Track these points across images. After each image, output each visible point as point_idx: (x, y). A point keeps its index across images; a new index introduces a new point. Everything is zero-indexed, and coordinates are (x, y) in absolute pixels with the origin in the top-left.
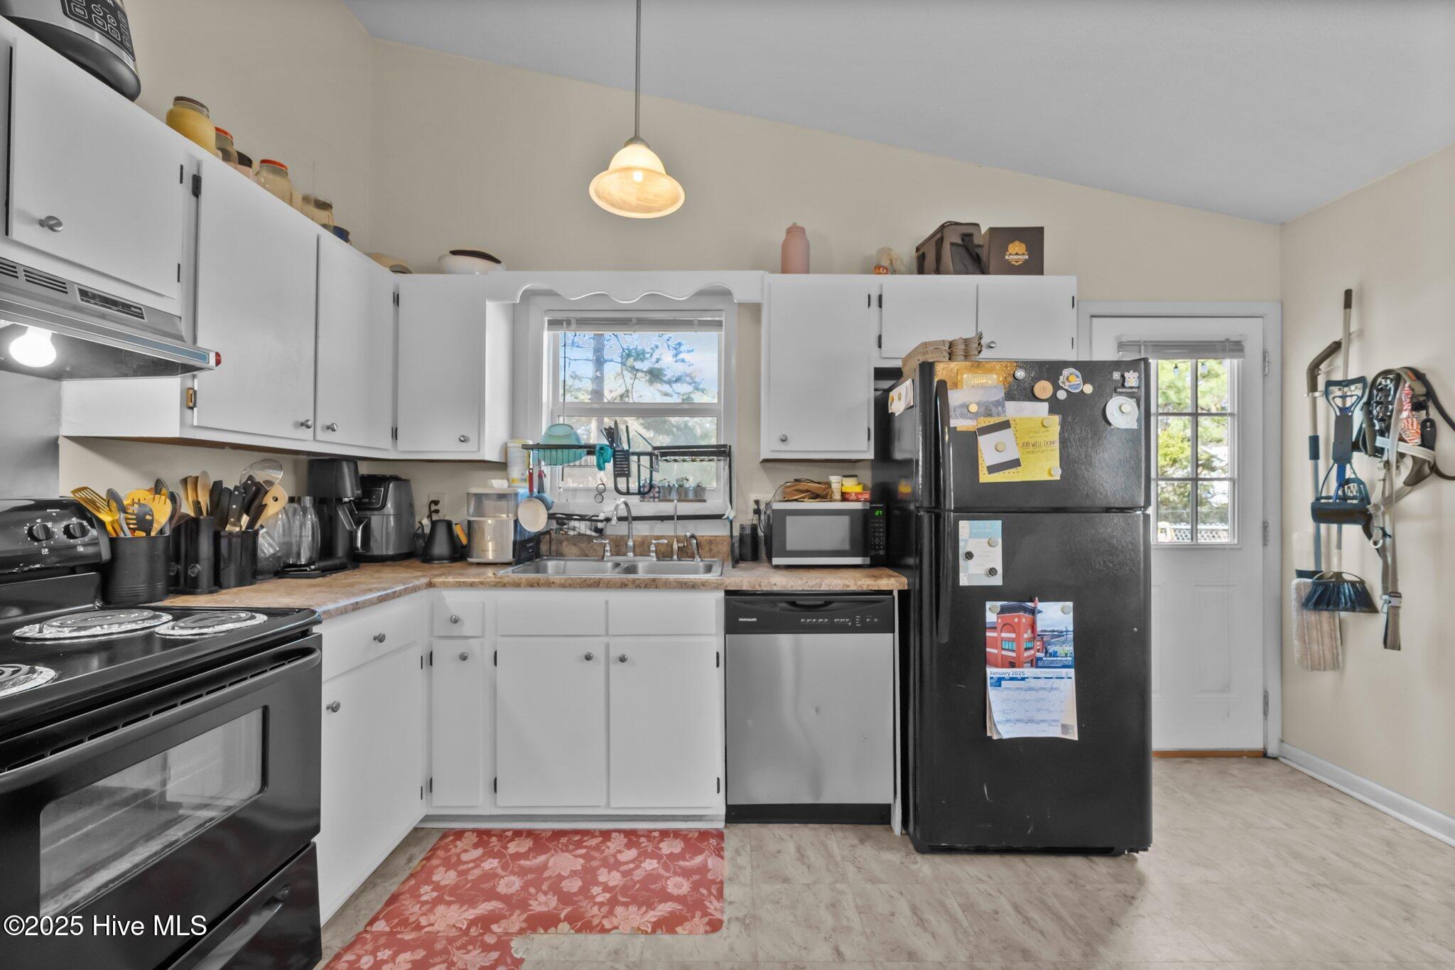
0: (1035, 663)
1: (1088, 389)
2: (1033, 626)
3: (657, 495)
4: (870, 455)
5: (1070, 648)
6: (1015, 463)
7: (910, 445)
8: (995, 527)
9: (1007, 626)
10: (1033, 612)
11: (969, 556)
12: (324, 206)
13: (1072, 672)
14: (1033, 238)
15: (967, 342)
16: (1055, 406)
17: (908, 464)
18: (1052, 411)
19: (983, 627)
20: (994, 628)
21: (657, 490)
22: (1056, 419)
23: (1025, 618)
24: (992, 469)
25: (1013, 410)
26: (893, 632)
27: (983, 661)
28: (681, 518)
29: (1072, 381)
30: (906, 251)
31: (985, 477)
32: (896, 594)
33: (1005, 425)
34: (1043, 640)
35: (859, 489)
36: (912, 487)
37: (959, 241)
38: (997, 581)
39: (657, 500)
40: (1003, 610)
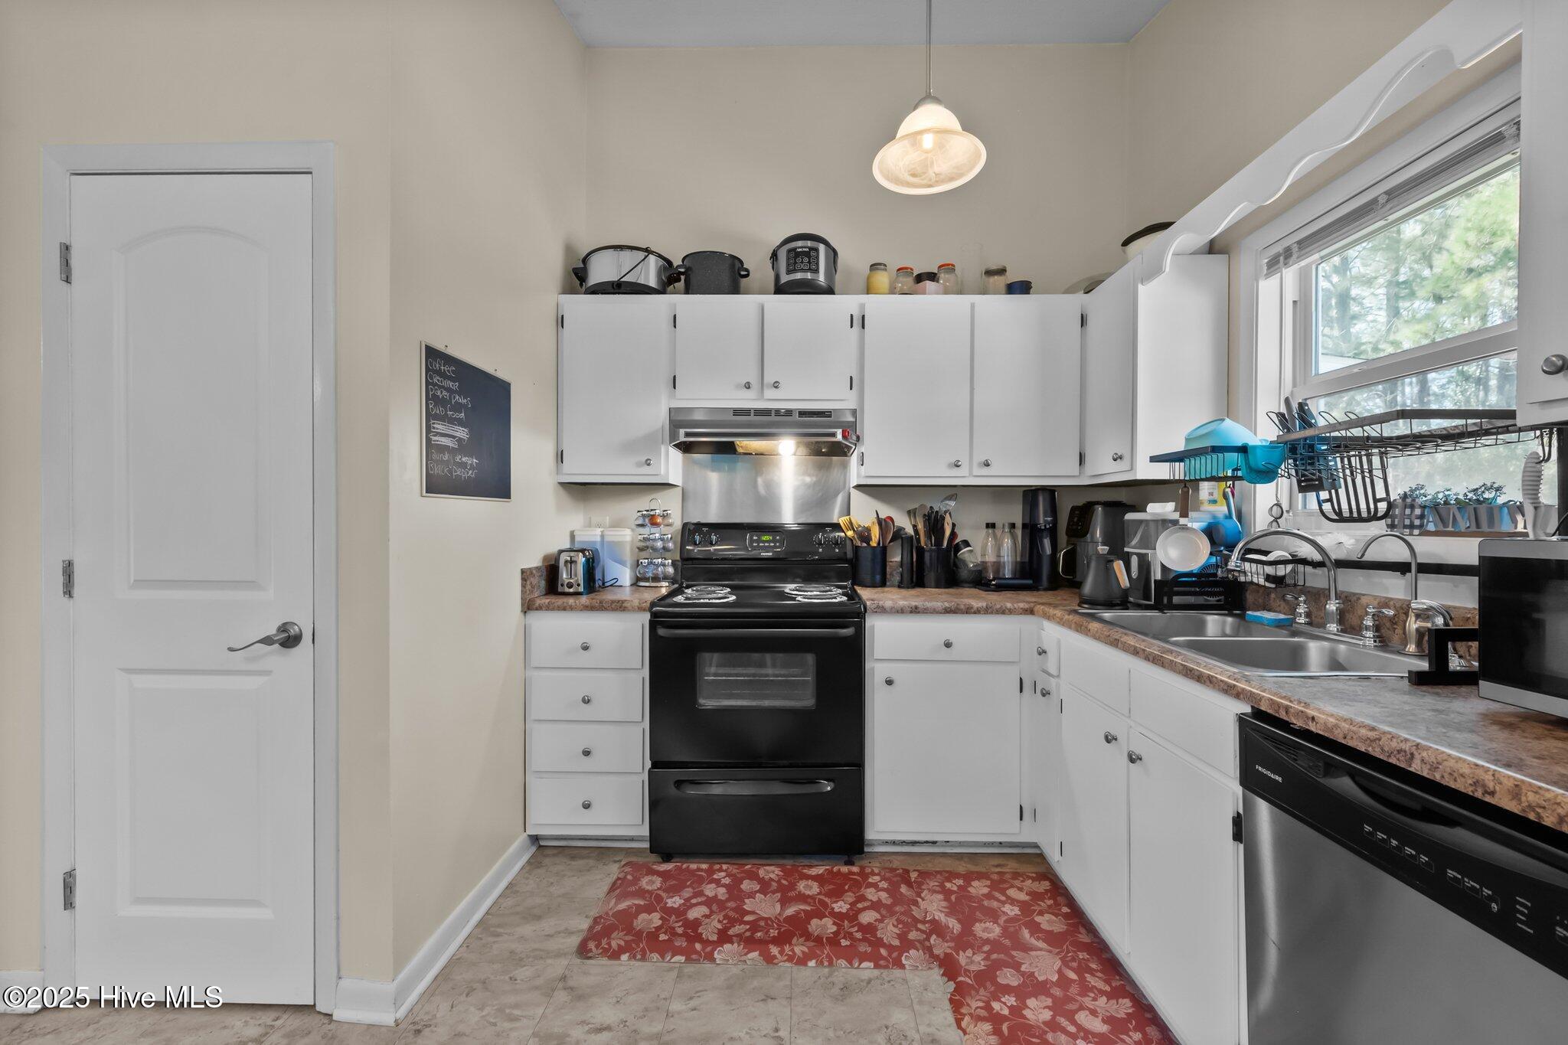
3: (1417, 522)
12: (1002, 271)
21: (1418, 511)
28: (1426, 568)
39: (1416, 532)
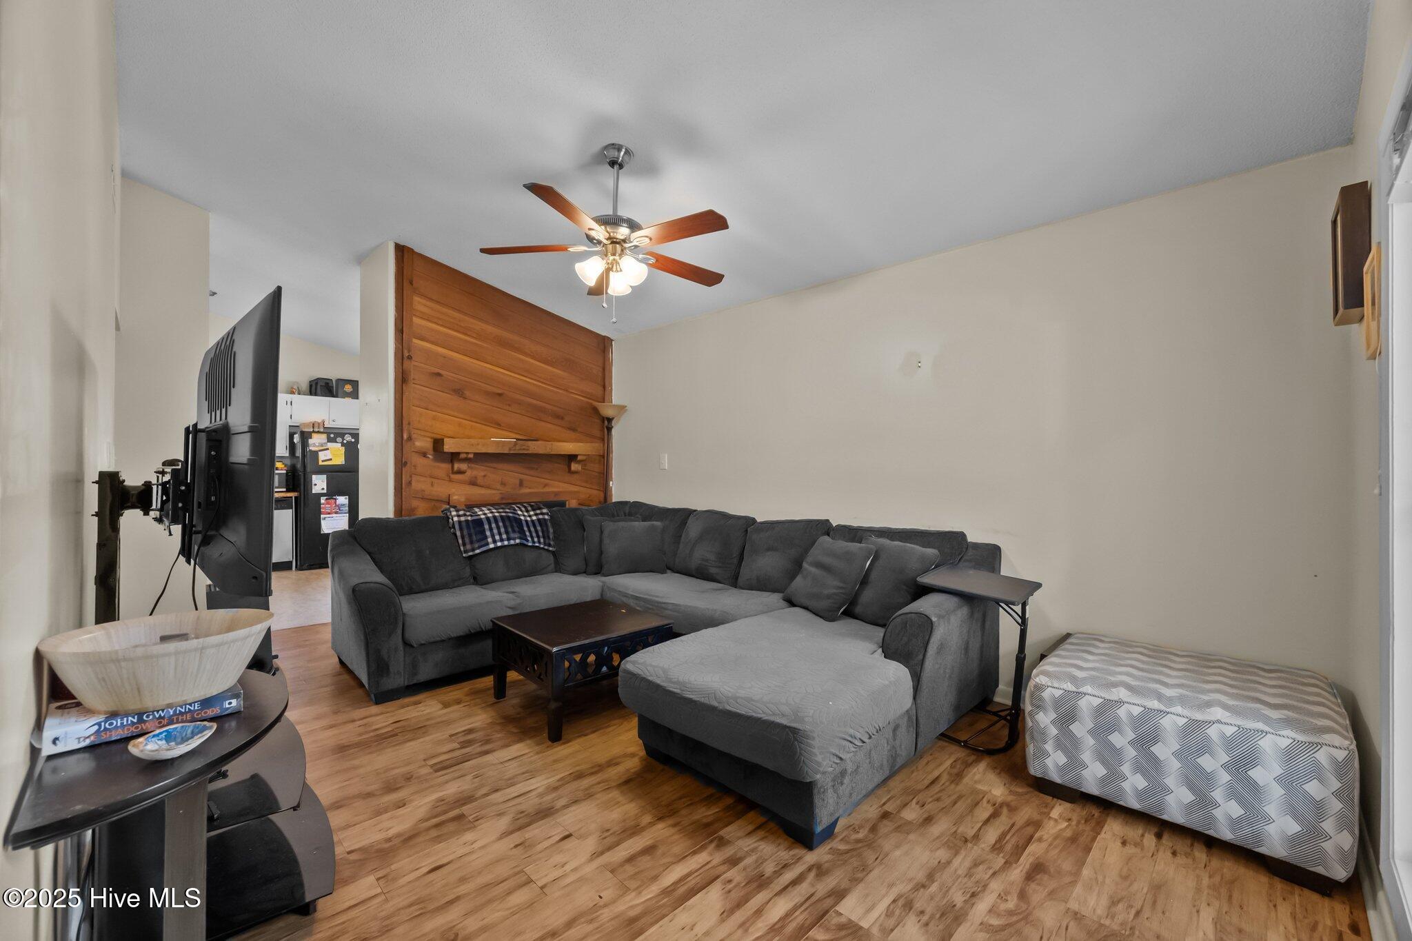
0: (336, 513)
1: (353, 440)
2: (335, 503)
4: (287, 455)
5: (347, 508)
6: (331, 459)
7: (299, 453)
8: (324, 477)
9: (328, 503)
10: (335, 499)
11: (315, 485)
13: (348, 515)
14: (355, 384)
15: (319, 424)
16: (343, 444)
17: (299, 457)
18: (342, 446)
19: (320, 504)
20: (323, 504)
22: (344, 448)
23: (333, 501)
24: (322, 461)
25: (330, 445)
26: (292, 508)
27: (320, 513)
29: (348, 438)
30: (305, 386)
31: (321, 463)
32: (294, 498)
33: (327, 449)
34: (339, 507)
35: (283, 466)
36: (299, 466)
37: (324, 384)
38: (325, 491)
40: (327, 499)
